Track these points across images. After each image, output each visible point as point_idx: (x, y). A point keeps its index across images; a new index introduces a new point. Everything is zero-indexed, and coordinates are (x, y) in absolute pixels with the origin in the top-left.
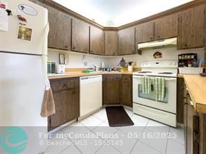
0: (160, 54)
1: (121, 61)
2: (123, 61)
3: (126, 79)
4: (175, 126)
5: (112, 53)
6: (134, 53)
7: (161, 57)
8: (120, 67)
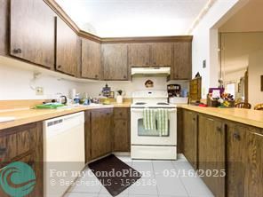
0: (152, 83)
1: (105, 89)
2: (107, 88)
3: (121, 114)
4: (175, 158)
5: (93, 75)
6: (126, 79)
7: (152, 86)
8: (102, 97)
